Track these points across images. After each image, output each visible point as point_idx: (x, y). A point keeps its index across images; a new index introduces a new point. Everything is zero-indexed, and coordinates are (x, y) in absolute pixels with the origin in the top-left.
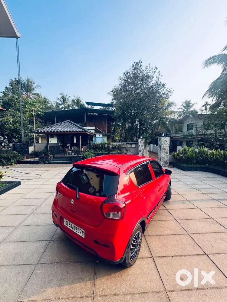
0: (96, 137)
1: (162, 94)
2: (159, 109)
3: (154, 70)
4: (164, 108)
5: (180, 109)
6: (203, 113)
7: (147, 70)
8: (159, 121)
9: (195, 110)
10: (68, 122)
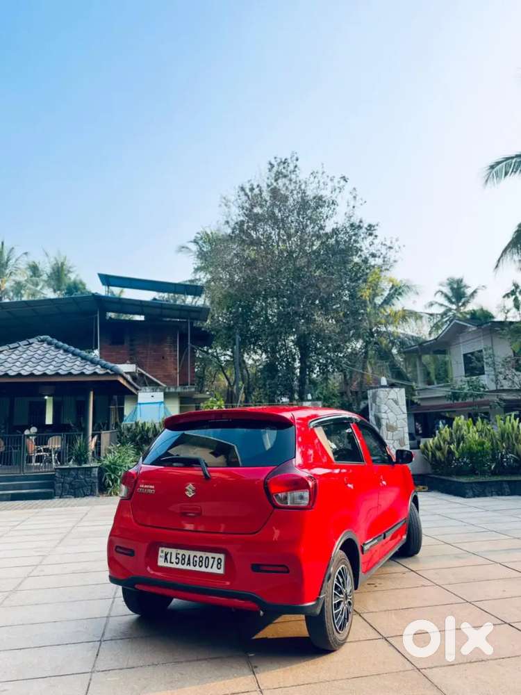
0: (139, 401)
1: (368, 256)
2: (362, 302)
3: (339, 182)
4: (379, 301)
5: (436, 306)
6: (510, 319)
7: (316, 180)
8: (366, 346)
9: (482, 309)
10: (43, 341)
